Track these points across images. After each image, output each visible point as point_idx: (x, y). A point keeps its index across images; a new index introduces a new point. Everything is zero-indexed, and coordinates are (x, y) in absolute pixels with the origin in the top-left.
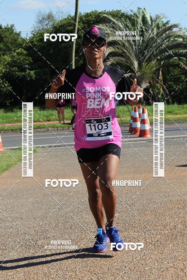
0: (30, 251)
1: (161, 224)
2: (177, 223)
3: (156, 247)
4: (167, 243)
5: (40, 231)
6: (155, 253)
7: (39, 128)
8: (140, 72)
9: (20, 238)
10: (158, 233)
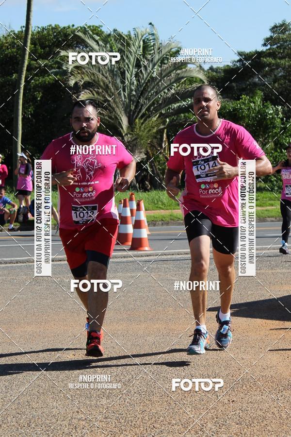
8: (130, 134)
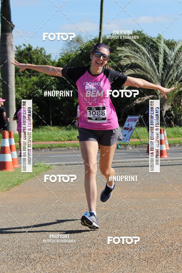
0: (20, 265)
1: (158, 241)
2: (175, 241)
3: (148, 264)
4: (161, 260)
5: (35, 245)
6: (147, 269)
7: (60, 147)
9: (14, 251)
10: (154, 250)
